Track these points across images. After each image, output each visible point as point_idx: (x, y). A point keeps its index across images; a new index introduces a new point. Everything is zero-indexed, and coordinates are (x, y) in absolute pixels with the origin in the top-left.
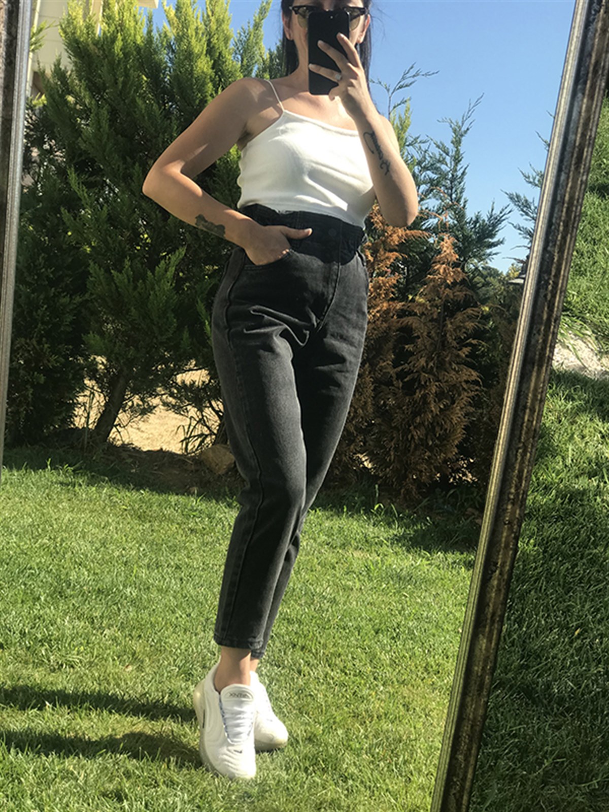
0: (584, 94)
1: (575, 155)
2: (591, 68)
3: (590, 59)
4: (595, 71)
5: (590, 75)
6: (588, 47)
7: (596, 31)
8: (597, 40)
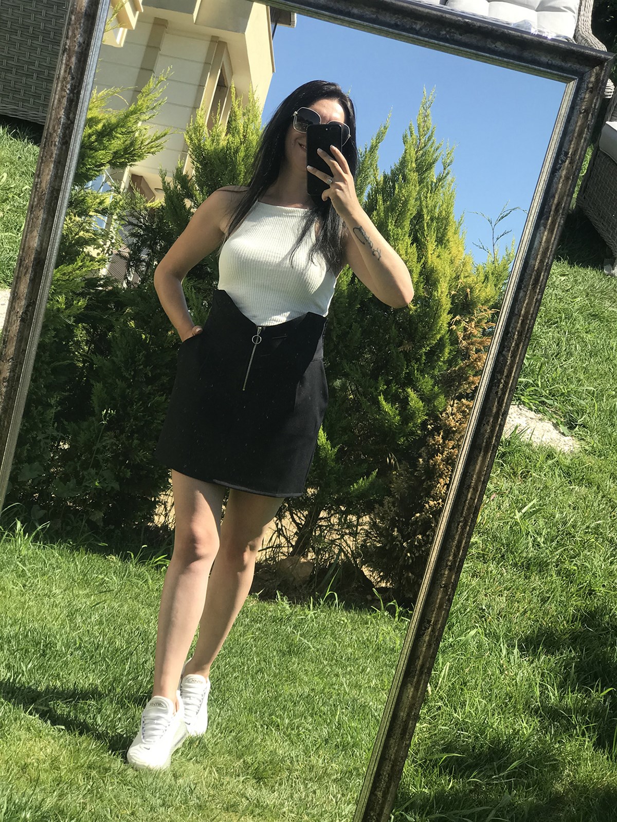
0: (545, 228)
1: (533, 277)
2: (553, 208)
3: (554, 200)
4: (557, 210)
5: (552, 213)
6: (553, 190)
7: (561, 177)
8: (561, 185)
